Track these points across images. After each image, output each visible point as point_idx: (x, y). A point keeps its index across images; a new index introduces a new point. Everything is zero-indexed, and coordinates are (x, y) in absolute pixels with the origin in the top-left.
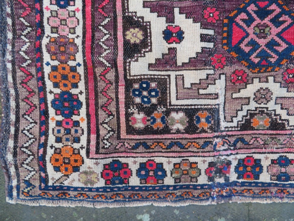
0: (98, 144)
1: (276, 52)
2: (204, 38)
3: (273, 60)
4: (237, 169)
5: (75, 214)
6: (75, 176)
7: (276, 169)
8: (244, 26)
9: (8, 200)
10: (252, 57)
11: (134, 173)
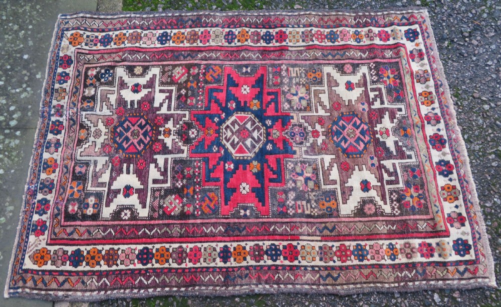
0: (83, 53)
1: (122, 142)
2: (132, 102)
3: (117, 139)
4: (58, 121)
5: (47, 44)
6: (67, 42)
7: (54, 142)
8: (138, 123)
9: (60, 14)
10: (120, 128)
11: (64, 70)
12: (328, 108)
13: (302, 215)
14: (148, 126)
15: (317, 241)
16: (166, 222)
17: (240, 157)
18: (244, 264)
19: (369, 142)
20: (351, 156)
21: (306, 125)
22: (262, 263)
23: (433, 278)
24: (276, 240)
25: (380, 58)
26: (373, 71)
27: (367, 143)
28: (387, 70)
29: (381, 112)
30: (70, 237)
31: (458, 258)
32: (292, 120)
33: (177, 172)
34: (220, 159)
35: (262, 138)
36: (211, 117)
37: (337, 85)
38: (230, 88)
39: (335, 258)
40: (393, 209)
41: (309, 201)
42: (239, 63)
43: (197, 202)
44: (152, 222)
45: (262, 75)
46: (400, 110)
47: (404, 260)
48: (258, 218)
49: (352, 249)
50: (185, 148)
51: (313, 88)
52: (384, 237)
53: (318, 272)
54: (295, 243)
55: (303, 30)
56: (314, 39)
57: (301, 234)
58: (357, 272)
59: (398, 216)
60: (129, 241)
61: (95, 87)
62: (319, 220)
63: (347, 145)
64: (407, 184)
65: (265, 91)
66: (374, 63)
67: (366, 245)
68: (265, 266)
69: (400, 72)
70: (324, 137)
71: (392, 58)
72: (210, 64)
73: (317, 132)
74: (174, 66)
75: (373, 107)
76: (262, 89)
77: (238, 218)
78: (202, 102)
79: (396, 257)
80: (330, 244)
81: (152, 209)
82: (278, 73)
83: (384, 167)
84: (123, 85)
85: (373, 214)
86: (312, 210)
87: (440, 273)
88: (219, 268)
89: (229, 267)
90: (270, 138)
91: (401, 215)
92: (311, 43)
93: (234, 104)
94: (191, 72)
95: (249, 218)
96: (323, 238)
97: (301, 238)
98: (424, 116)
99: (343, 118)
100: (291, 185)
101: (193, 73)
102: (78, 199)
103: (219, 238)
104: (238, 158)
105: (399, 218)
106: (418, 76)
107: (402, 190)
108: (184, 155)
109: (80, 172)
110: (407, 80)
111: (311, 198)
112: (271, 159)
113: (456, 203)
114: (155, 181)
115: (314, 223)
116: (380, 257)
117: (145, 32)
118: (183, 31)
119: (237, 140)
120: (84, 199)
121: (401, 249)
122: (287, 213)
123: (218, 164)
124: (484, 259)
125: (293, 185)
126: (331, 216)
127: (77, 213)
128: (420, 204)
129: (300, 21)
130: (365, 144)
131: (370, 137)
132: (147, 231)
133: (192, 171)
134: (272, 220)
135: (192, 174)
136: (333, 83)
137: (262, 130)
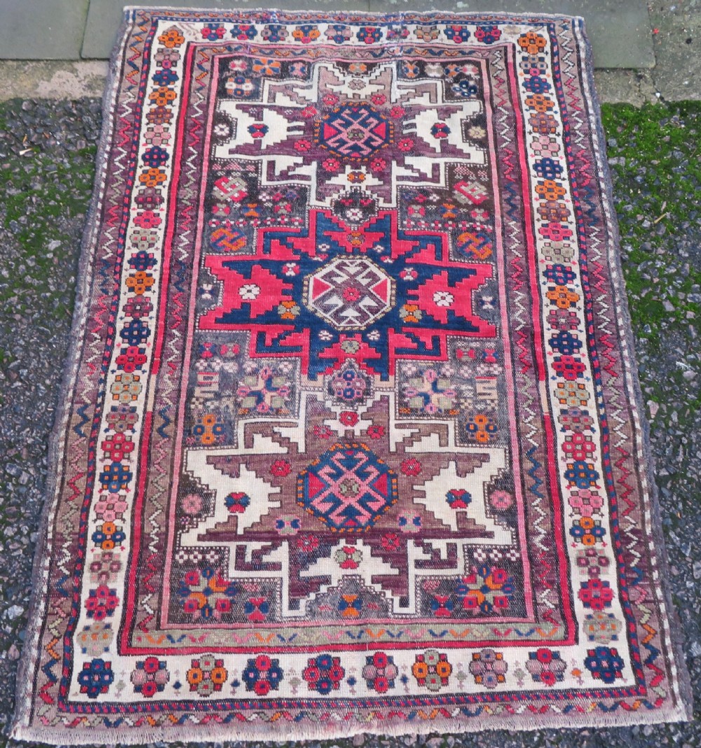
0: (506, 54)
1: (342, 118)
2: (413, 126)
3: (347, 111)
4: (381, 36)
5: (523, 8)
6: (524, 32)
7: (346, 34)
8: (374, 137)
9: (583, 19)
10: (367, 114)
11: (472, 34)
12: (408, 449)
13: (193, 382)
14: (369, 150)
15: (146, 404)
16: (204, 180)
17: (308, 286)
18: (124, 288)
19: (330, 524)
20: (300, 482)
21: (369, 403)
22: (121, 313)
23: (50, 609)
24: (155, 338)
25: (532, 575)
26: (500, 555)
27: (327, 519)
28: (503, 589)
29: (399, 560)
30: (196, 66)
31: (78, 668)
32: (378, 377)
33: (284, 191)
34: (305, 255)
35: (343, 324)
36: (384, 241)
37: (461, 473)
38: (445, 274)
39: (112, 432)
40: (189, 551)
41: (218, 396)
42: (502, 290)
43: (232, 223)
44: (205, 163)
45: (476, 329)
46: (404, 603)
47: (90, 558)
48: (196, 311)
49: (124, 462)
50: (327, 203)
51: (451, 424)
52: (137, 525)
53: (94, 402)
54: (146, 366)
55: (593, 413)
56: (570, 433)
57: (159, 377)
58: (83, 468)
59: (173, 558)
60: (181, 135)
61: (443, 77)
62: (182, 411)
63: (326, 478)
64: (234, 589)
65: (440, 333)
66: (520, 560)
67: (127, 489)
68: (115, 318)
69: (498, 615)
70: (341, 434)
71: (536, 604)
72: (494, 240)
73: (354, 421)
74: (489, 186)
75: (410, 543)
76: (446, 328)
77: (198, 281)
78: (414, 227)
79: (99, 544)
80: (138, 426)
81: (226, 163)
82: (481, 357)
83: (275, 547)
84: (446, 112)
85: (181, 509)
86: (202, 400)
87: (56, 625)
88: (123, 253)
89: (121, 266)
90: (342, 337)
91: (175, 564)
92: (558, 426)
93: (411, 278)
94: (477, 210)
95: (197, 297)
96: (150, 416)
97: (154, 377)
98: (388, 653)
99: (385, 475)
100: (250, 365)
101: (476, 214)
102: (251, 70)
103: (168, 252)
104: (306, 283)
105: (168, 560)
106: (488, 656)
107: (221, 573)
108: (313, 201)
109: (293, 69)
110: (479, 631)
111: (224, 400)
112: (304, 338)
113: (185, 685)
114: (272, 165)
115: (177, 402)
116: (102, 511)
117: (559, 140)
118: (568, 196)
119: (339, 280)
120: (251, 78)
121: (110, 554)
122: (201, 358)
123: (296, 252)
124: (66, 722)
125: (249, 370)
126: (187, 432)
127: (229, 70)
128: (191, 607)
129: (615, 408)
130: (326, 515)
131: (342, 526)
132: (193, 157)
133: (284, 212)
134: (190, 333)
135: (280, 212)
136: (466, 465)
137: (359, 324)
